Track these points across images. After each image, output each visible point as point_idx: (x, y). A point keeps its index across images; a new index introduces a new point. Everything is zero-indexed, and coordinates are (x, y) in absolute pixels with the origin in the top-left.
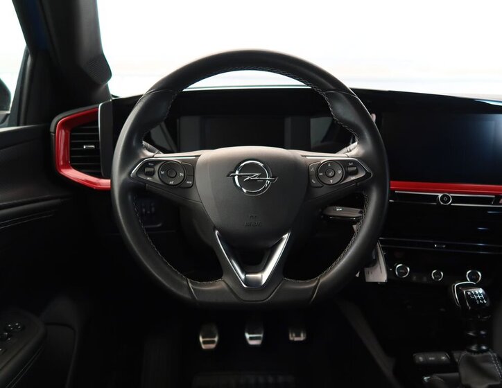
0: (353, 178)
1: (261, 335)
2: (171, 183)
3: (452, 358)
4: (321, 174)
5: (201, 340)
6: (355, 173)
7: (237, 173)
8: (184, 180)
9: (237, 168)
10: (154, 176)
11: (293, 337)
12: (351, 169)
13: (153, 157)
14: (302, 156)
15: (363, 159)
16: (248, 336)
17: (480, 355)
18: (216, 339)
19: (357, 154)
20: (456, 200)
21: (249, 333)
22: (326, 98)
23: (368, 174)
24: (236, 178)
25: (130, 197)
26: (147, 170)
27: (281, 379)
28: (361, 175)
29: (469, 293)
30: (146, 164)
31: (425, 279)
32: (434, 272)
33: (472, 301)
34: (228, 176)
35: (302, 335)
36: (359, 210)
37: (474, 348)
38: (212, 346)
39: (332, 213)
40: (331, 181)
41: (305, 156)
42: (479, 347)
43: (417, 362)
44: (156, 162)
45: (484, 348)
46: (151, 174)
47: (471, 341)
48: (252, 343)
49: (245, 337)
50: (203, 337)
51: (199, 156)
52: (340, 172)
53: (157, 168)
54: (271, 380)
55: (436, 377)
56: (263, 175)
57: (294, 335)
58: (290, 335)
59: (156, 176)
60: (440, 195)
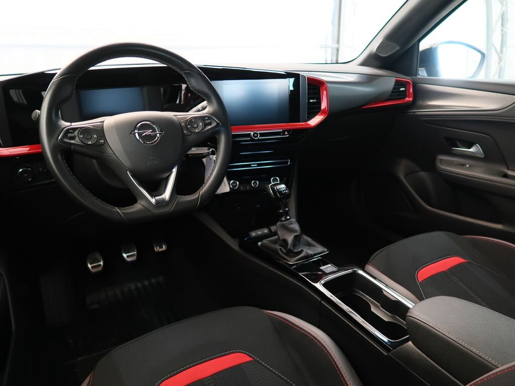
0: (210, 127)
1: (135, 253)
2: (90, 143)
3: (270, 230)
4: (189, 127)
5: (89, 266)
6: (210, 124)
7: (136, 131)
8: (98, 140)
9: (135, 128)
10: (76, 139)
11: (157, 249)
12: (207, 122)
13: (71, 126)
14: (174, 116)
15: (213, 114)
16: (125, 255)
17: (287, 221)
18: (102, 263)
19: (208, 112)
20: (262, 135)
21: (126, 253)
22: (184, 75)
23: (218, 124)
24: (137, 134)
25: (59, 157)
26: (69, 135)
27: (153, 281)
28: (214, 124)
29: (278, 188)
30: (68, 131)
31: (248, 188)
32: (253, 182)
33: (280, 192)
34: (131, 133)
35: (164, 247)
36: (207, 148)
37: (283, 219)
38: (100, 269)
39: (190, 152)
40: (197, 130)
41: (176, 116)
42: (286, 217)
43: (252, 236)
44: (75, 129)
45: (288, 217)
46: (73, 138)
47: (281, 215)
48: (129, 260)
49: (123, 257)
50: (91, 264)
51: (103, 122)
52: (201, 124)
53: (76, 133)
54: (146, 283)
55: (265, 241)
56: (154, 130)
57: (158, 248)
58: (155, 249)
59: (77, 139)
60: (252, 133)
